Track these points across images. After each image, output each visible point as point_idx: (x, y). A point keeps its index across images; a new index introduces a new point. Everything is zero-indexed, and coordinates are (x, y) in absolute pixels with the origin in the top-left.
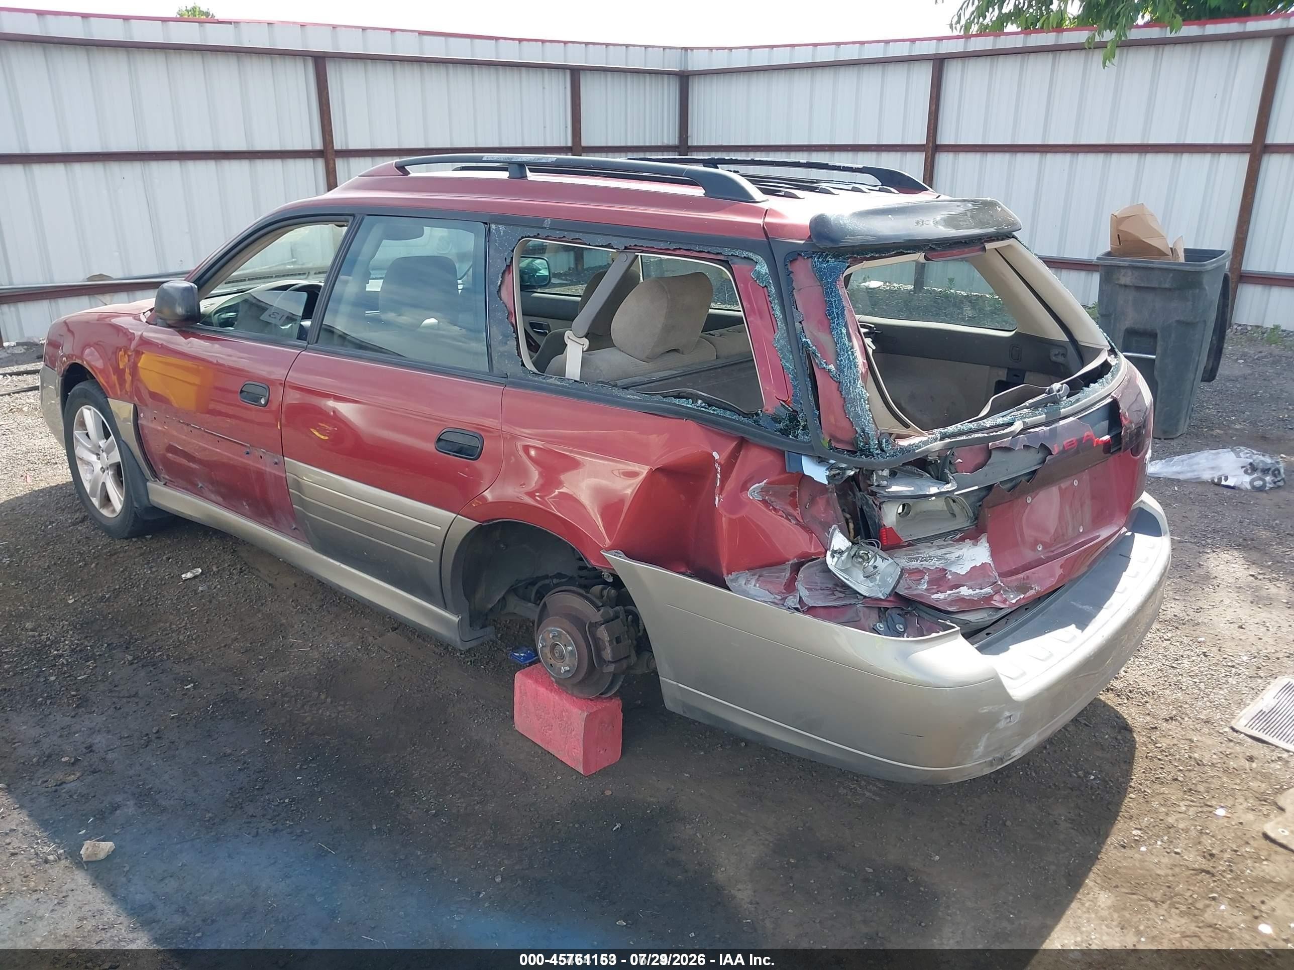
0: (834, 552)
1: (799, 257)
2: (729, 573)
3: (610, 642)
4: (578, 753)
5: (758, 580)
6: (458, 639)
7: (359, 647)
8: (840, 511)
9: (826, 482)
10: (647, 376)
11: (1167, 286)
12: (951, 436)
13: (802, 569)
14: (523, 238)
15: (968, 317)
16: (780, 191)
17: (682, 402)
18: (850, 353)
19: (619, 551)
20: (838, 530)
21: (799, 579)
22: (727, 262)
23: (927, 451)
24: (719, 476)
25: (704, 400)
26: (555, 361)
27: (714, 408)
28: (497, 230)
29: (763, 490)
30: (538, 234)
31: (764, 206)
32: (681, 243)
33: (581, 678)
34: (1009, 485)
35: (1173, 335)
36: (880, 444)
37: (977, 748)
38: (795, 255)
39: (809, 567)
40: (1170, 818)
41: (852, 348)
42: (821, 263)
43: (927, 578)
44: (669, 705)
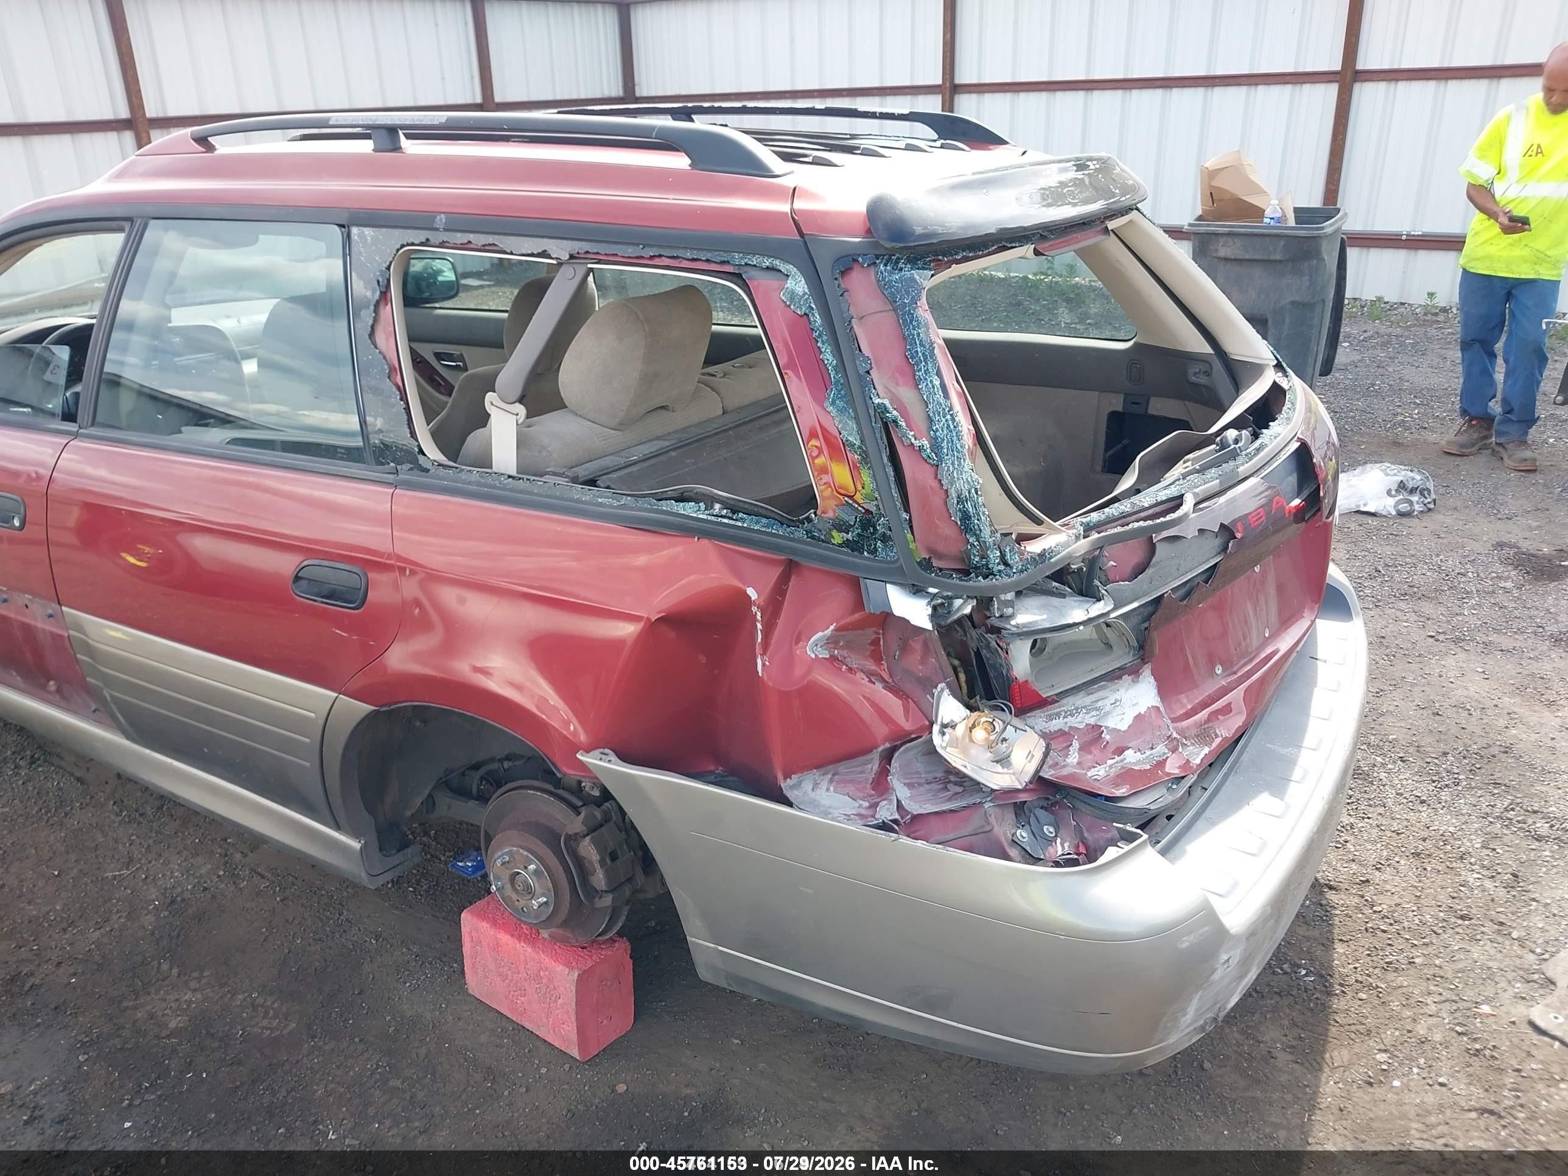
0: (944, 726)
1: (856, 266)
2: (787, 776)
3: (602, 862)
4: (570, 1030)
5: (831, 781)
6: (363, 874)
7: (221, 873)
8: (945, 657)
9: (929, 626)
10: (623, 454)
11: (1278, 257)
12: (1098, 527)
13: (896, 755)
14: (403, 246)
15: (1065, 323)
16: (805, 156)
17: (688, 509)
18: (948, 417)
19: (607, 751)
20: (946, 692)
21: (892, 770)
22: (739, 276)
23: (1069, 556)
24: (759, 626)
25: (725, 504)
26: (474, 440)
27: (741, 515)
28: (362, 236)
29: (831, 642)
30: (428, 240)
31: (788, 182)
32: (662, 247)
33: (564, 917)
34: (1181, 592)
35: (1287, 321)
36: (1003, 556)
37: (1184, 1016)
38: (847, 262)
39: (905, 751)
40: (1419, 1026)
41: (951, 409)
42: (891, 273)
43: (1076, 744)
44: (704, 974)
